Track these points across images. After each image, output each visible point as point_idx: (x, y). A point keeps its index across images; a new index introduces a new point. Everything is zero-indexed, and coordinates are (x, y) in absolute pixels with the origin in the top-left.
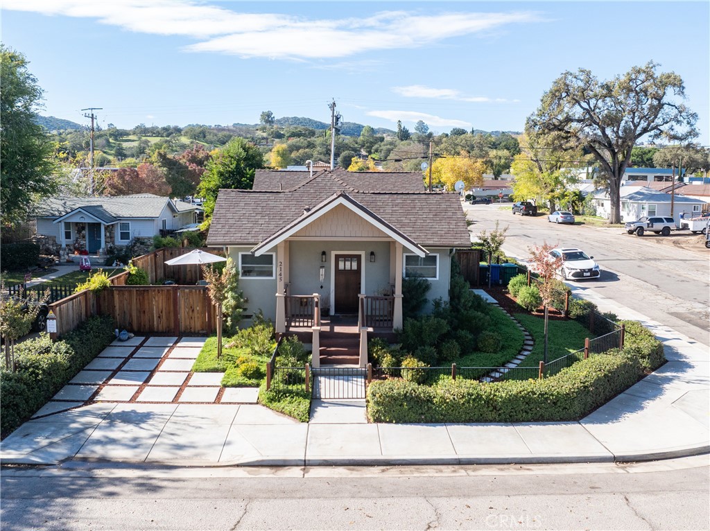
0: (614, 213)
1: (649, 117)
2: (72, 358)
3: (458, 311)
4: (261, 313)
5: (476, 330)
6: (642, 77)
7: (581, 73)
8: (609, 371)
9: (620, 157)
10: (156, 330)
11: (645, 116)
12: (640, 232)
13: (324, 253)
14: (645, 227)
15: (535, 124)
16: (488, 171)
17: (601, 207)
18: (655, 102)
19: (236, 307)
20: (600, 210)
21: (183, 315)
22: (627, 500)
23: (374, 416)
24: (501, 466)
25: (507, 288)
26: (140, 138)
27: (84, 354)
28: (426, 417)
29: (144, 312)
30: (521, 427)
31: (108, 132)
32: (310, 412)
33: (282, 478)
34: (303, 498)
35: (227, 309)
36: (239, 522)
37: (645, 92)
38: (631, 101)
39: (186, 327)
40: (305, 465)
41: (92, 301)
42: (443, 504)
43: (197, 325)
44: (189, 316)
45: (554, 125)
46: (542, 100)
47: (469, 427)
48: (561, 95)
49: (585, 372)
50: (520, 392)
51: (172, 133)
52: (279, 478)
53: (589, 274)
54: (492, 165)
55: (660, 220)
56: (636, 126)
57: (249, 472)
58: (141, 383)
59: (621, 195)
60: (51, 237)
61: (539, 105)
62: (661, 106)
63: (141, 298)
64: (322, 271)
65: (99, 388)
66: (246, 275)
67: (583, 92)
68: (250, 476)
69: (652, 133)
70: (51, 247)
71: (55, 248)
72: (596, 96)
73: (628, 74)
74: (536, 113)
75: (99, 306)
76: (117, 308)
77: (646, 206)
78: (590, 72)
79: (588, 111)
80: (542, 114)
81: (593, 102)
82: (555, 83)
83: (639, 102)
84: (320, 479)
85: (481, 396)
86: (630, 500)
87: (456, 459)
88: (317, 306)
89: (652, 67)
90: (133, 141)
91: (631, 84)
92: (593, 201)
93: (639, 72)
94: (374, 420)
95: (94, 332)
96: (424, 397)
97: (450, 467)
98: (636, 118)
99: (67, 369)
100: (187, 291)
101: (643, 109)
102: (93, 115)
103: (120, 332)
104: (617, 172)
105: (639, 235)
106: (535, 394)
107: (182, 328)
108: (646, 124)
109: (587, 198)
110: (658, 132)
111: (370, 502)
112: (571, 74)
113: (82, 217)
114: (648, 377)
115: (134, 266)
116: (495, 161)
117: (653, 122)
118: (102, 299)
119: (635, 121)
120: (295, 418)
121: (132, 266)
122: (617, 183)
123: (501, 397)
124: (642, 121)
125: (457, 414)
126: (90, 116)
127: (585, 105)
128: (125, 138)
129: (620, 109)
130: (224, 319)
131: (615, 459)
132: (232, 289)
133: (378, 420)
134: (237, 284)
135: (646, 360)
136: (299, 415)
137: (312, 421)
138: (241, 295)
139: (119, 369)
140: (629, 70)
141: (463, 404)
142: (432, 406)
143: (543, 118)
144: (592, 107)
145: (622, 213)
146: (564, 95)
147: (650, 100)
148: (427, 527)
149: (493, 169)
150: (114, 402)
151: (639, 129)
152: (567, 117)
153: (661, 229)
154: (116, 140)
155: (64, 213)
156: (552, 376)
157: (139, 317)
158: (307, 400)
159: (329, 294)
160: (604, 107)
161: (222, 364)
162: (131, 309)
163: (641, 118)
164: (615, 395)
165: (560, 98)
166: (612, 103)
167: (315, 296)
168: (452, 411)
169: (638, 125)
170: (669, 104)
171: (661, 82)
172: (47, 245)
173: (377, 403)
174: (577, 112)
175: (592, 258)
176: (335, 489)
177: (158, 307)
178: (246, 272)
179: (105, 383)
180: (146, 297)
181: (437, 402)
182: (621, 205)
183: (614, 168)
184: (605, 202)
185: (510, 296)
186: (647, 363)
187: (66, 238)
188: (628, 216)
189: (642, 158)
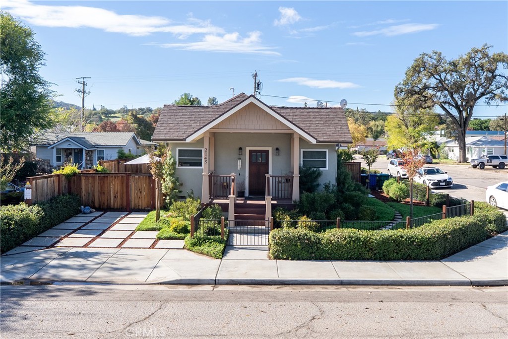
0: (462, 155)
1: (485, 85)
2: (42, 218)
3: (343, 192)
4: (192, 193)
5: (357, 205)
6: (479, 55)
7: (435, 54)
8: (463, 225)
9: (464, 114)
10: (112, 207)
11: (482, 84)
12: (482, 166)
13: (241, 149)
14: (486, 163)
15: (402, 91)
16: (369, 136)
17: (452, 153)
18: (490, 75)
19: (173, 189)
20: (451, 154)
21: (133, 196)
22: (484, 306)
23: (274, 254)
24: (377, 287)
25: (382, 189)
26: (123, 116)
27: (52, 216)
28: (315, 255)
29: (104, 193)
30: (392, 263)
31: (101, 111)
32: (224, 253)
33: (195, 291)
34: (210, 301)
35: (166, 189)
36: (153, 314)
37: (482, 67)
38: (472, 74)
39: (135, 204)
40: (215, 284)
41: (64, 183)
42: (326, 306)
43: (144, 203)
44: (137, 196)
45: (415, 91)
46: (406, 74)
47: (350, 263)
48: (420, 70)
49: (444, 225)
50: (391, 236)
51: (146, 112)
52: (193, 291)
53: (444, 184)
54: (372, 131)
55: (497, 157)
56: (476, 91)
57: (168, 288)
58: (94, 236)
59: (466, 143)
60: (46, 160)
61: (404, 77)
62: (494, 77)
63: (102, 182)
64: (239, 162)
65: (60, 239)
66: (182, 165)
67: (436, 68)
68: (169, 289)
69: (488, 96)
70: (46, 167)
71: (49, 168)
72: (445, 71)
73: (469, 53)
74: (402, 83)
75: (70, 188)
76: (83, 190)
77: (486, 150)
78: (440, 53)
79: (441, 81)
80: (406, 84)
81: (443, 75)
82: (416, 61)
83: (477, 75)
84: (226, 292)
85: (360, 238)
86: (487, 306)
87: (339, 281)
88: (233, 181)
89: (486, 48)
90: (118, 117)
91: (471, 61)
92: (446, 148)
93: (477, 52)
94: (274, 257)
95: (62, 203)
96: (314, 239)
97: (334, 286)
98: (476, 85)
99: (37, 225)
100: (137, 177)
101: (481, 79)
102: (84, 82)
103: (84, 207)
104: (463, 125)
105: (481, 169)
106: (403, 238)
107: (132, 205)
108: (483, 90)
109: (442, 146)
110: (493, 95)
111: (266, 304)
112: (427, 55)
113: (69, 144)
114: (495, 237)
115: (100, 165)
116: (374, 129)
117: (488, 88)
118: (72, 182)
119: (475, 88)
120: (211, 256)
121: (99, 165)
122: (463, 133)
123: (376, 240)
124: (480, 88)
125: (340, 253)
126: (82, 83)
127: (438, 77)
128: (112, 115)
129: (464, 80)
130: (164, 198)
131: (472, 284)
132: (170, 175)
133: (277, 258)
134: (175, 171)
135: (492, 225)
136: (214, 253)
137: (225, 258)
138: (177, 180)
139: (79, 229)
140: (470, 50)
141: (346, 245)
142: (321, 246)
143: (407, 87)
144: (443, 78)
145: (468, 156)
146: (422, 69)
147: (485, 73)
148: (312, 318)
149: (372, 134)
150: (70, 247)
151: (478, 94)
152: (425, 86)
153: (498, 164)
154: (106, 117)
155: (56, 142)
156: (417, 227)
157: (99, 197)
158: (222, 245)
159: (245, 179)
160: (451, 78)
161: (159, 225)
162: (94, 190)
163: (479, 86)
164: (469, 246)
165: (419, 72)
166: (458, 76)
167: (232, 175)
168: (337, 250)
169: (477, 90)
170: (500, 76)
171: (493, 59)
172: (43, 166)
173: (277, 244)
174: (433, 82)
175: (446, 173)
176: (237, 297)
177: (114, 189)
178: (182, 163)
179: (67, 236)
180: (106, 182)
181: (324, 243)
182: (467, 150)
183: (460, 122)
184: (454, 149)
185: (385, 195)
186: (493, 227)
187: (57, 161)
188: (472, 156)
189: (481, 127)
